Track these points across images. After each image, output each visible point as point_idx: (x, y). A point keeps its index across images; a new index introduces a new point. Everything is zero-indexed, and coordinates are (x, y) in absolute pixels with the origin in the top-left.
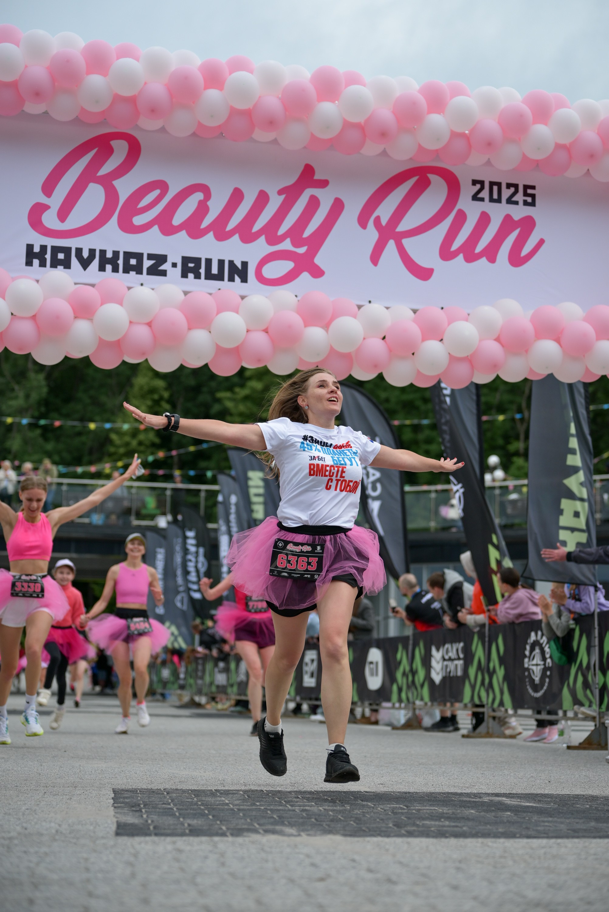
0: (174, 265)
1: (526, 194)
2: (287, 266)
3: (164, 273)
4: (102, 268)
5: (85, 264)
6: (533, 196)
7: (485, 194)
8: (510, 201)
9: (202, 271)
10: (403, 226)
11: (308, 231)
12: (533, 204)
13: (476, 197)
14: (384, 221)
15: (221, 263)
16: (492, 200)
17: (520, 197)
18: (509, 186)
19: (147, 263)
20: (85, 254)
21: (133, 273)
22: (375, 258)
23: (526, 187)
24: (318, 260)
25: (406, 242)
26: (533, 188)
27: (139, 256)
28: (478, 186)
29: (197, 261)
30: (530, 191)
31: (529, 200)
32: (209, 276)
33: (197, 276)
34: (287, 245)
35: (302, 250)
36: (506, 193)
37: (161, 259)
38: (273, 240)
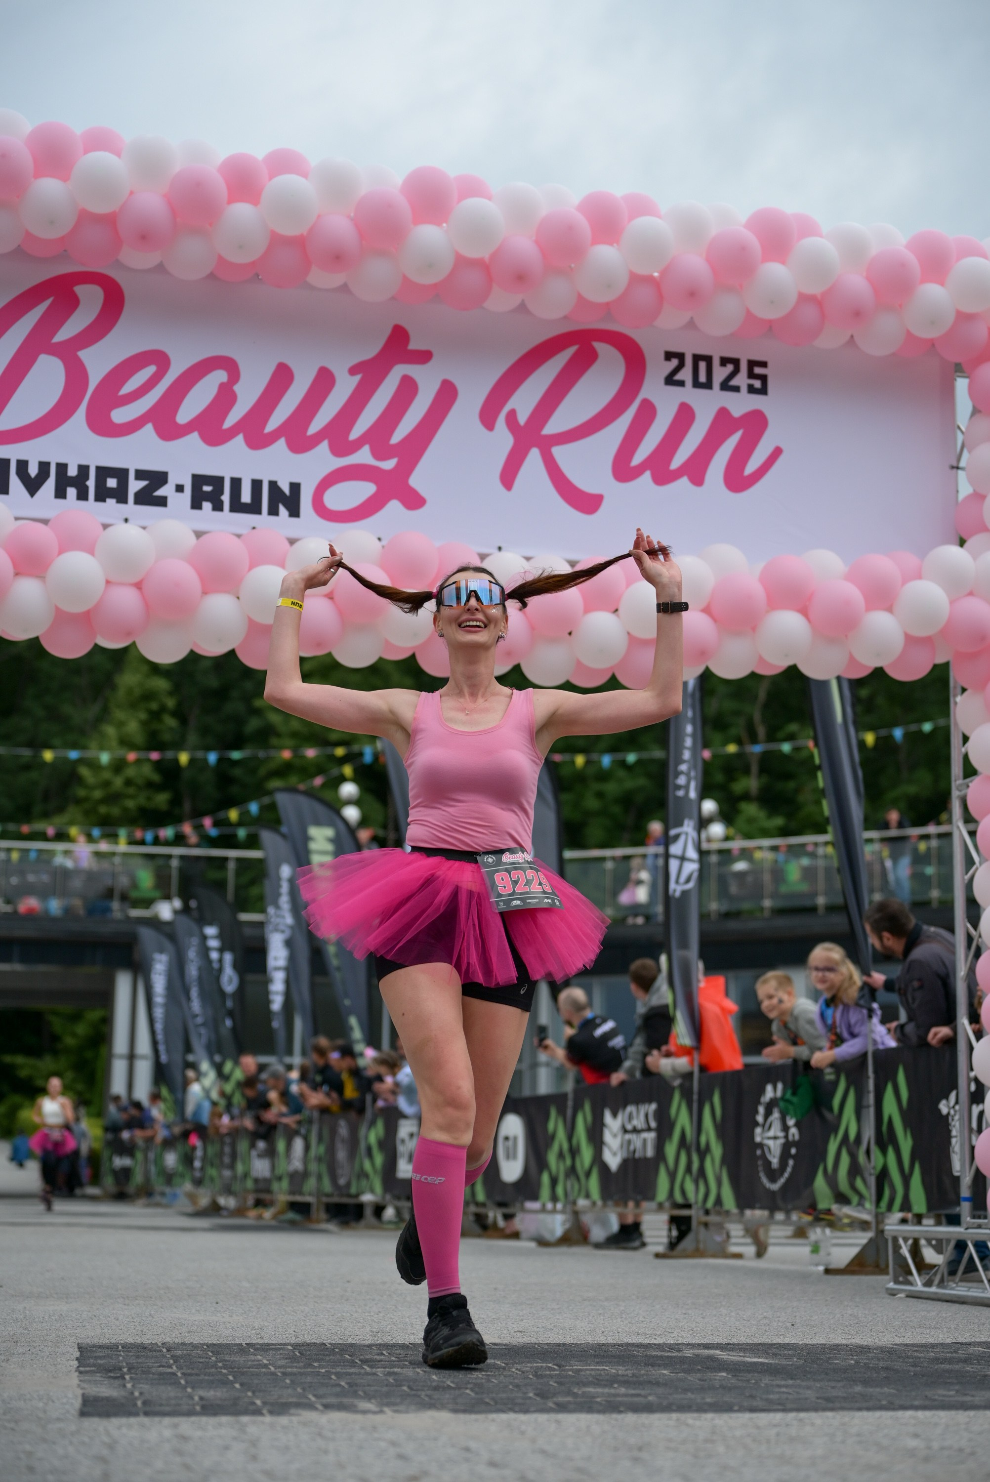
0: (180, 488)
1: (751, 375)
2: (364, 490)
3: (162, 502)
4: (60, 494)
5: (33, 486)
6: (764, 379)
7: (686, 375)
8: (726, 386)
9: (226, 498)
10: (554, 426)
11: (399, 435)
12: (763, 391)
13: (670, 380)
14: (522, 419)
15: (257, 485)
16: (697, 384)
17: (741, 380)
18: (724, 361)
19: (135, 486)
20: (33, 471)
21: (111, 502)
22: (508, 477)
23: (752, 364)
24: (416, 481)
25: (558, 452)
26: (764, 364)
27: (121, 474)
28: (675, 362)
29: (217, 482)
30: (758, 370)
31: (757, 384)
32: (237, 506)
33: (218, 507)
34: (364, 456)
35: (389, 465)
36: (720, 373)
37: (158, 478)
38: (341, 447)
